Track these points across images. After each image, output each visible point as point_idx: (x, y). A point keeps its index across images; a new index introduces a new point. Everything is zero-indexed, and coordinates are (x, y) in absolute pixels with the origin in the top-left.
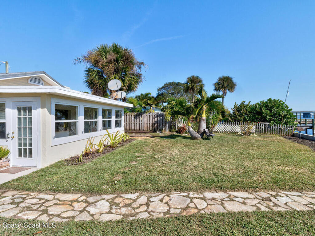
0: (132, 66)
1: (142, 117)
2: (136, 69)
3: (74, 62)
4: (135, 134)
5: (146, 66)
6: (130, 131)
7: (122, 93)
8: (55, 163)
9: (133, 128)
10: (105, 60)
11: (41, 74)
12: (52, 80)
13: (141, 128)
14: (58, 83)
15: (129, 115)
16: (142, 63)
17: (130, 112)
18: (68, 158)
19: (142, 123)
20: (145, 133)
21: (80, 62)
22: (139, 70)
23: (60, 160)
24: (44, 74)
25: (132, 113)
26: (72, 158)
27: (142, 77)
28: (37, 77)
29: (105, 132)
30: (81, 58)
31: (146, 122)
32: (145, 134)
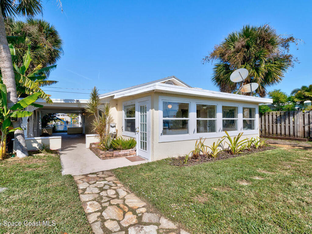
0: (271, 47)
1: (294, 117)
2: (279, 51)
3: (203, 62)
4: (281, 140)
5: (298, 42)
6: (275, 136)
7: (251, 85)
8: (162, 159)
9: (279, 132)
10: (233, 50)
11: (172, 78)
12: (181, 83)
13: (292, 133)
14: (186, 85)
15: (272, 115)
16: (291, 39)
17: (273, 110)
18: (176, 157)
19: (294, 127)
20: (299, 140)
21: (209, 60)
22: (286, 51)
23: (168, 157)
24: (174, 78)
25: (277, 112)
26: (180, 157)
27: (292, 60)
28: (169, 82)
29: (224, 133)
30: (209, 56)
31: (303, 125)
32: (299, 142)
